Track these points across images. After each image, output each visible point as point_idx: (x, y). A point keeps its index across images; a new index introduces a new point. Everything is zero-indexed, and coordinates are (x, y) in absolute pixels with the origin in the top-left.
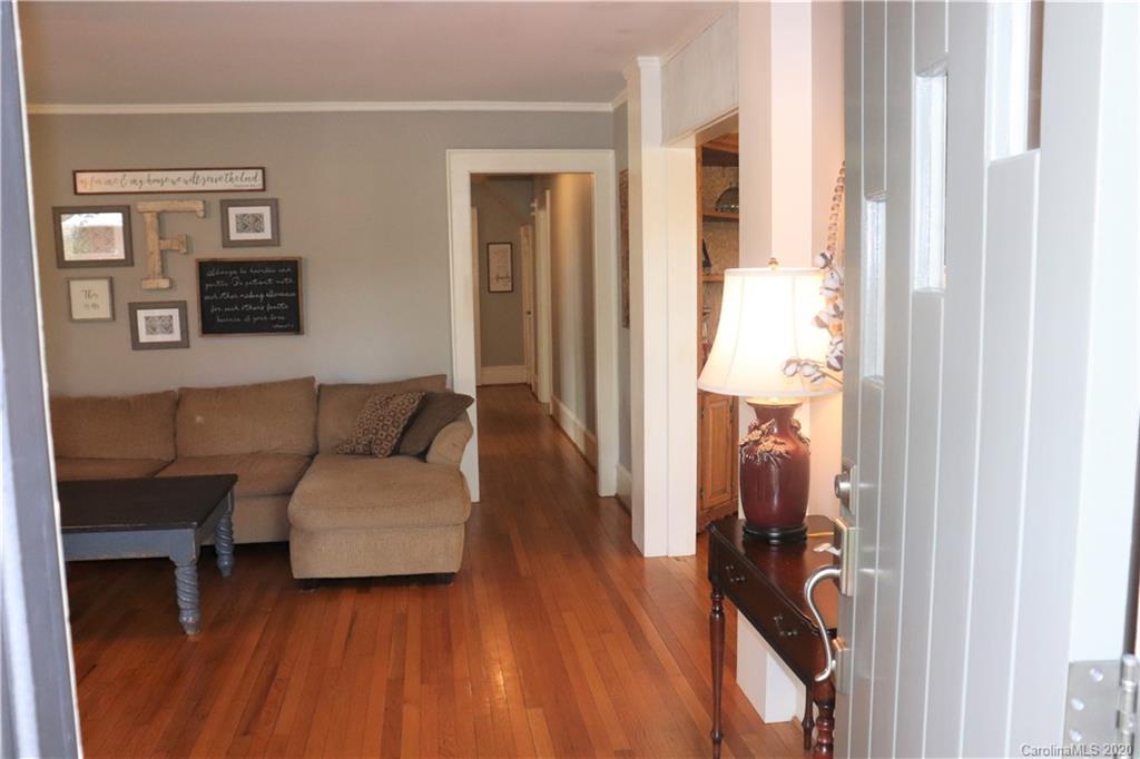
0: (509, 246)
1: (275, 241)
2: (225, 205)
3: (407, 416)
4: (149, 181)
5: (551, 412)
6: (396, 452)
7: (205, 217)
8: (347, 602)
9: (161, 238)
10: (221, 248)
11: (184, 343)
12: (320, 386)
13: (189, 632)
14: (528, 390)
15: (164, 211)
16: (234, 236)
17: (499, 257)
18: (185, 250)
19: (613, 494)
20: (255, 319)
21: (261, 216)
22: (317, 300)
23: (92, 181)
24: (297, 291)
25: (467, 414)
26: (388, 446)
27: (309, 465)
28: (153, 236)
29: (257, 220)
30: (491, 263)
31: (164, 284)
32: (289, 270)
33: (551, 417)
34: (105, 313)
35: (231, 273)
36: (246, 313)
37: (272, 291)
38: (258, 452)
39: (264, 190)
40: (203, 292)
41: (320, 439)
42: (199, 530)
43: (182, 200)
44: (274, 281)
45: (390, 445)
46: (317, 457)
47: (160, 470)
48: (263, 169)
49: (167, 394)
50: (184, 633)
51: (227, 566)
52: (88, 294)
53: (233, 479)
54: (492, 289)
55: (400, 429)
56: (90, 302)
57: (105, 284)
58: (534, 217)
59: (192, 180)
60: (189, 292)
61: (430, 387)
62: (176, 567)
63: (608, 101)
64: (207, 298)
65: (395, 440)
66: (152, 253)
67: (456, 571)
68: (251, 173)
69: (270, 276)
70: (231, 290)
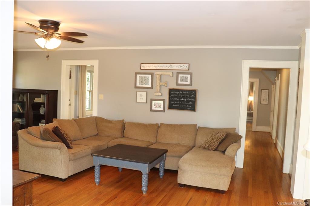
0: (268, 90)
1: (190, 85)
2: (178, 74)
3: (221, 139)
4: (159, 66)
5: (275, 142)
6: (216, 150)
7: (172, 77)
8: (191, 193)
9: (160, 82)
10: (176, 85)
11: (164, 111)
12: (198, 127)
13: (144, 193)
14: (269, 134)
15: (162, 75)
16: (180, 82)
17: (265, 94)
18: (166, 86)
19: (288, 173)
20: (183, 106)
21: (187, 77)
22: (200, 102)
23: (145, 66)
24: (195, 99)
25: (241, 141)
26: (214, 148)
27: (191, 149)
28: (158, 81)
29: (186, 78)
30: (262, 95)
31: (160, 94)
32: (193, 93)
33: (274, 144)
34: (145, 101)
35: (178, 93)
36: (181, 104)
37: (188, 99)
38: (178, 144)
39: (189, 70)
40: (170, 97)
41: (196, 143)
42: (150, 165)
43: (167, 72)
44: (189, 96)
45: (214, 147)
46: (194, 148)
47: (150, 145)
48: (189, 64)
49: (157, 124)
50: (143, 193)
51: (162, 175)
52: (141, 95)
53: (167, 151)
54: (262, 103)
55: (218, 143)
56: (141, 98)
57: (145, 93)
58: (276, 82)
59: (170, 67)
60: (166, 97)
61: (230, 131)
62: (142, 174)
63: (297, 45)
64: (171, 99)
65: (216, 146)
66: (158, 86)
67: (226, 190)
68: (186, 65)
69: (188, 94)
70: (177, 97)
